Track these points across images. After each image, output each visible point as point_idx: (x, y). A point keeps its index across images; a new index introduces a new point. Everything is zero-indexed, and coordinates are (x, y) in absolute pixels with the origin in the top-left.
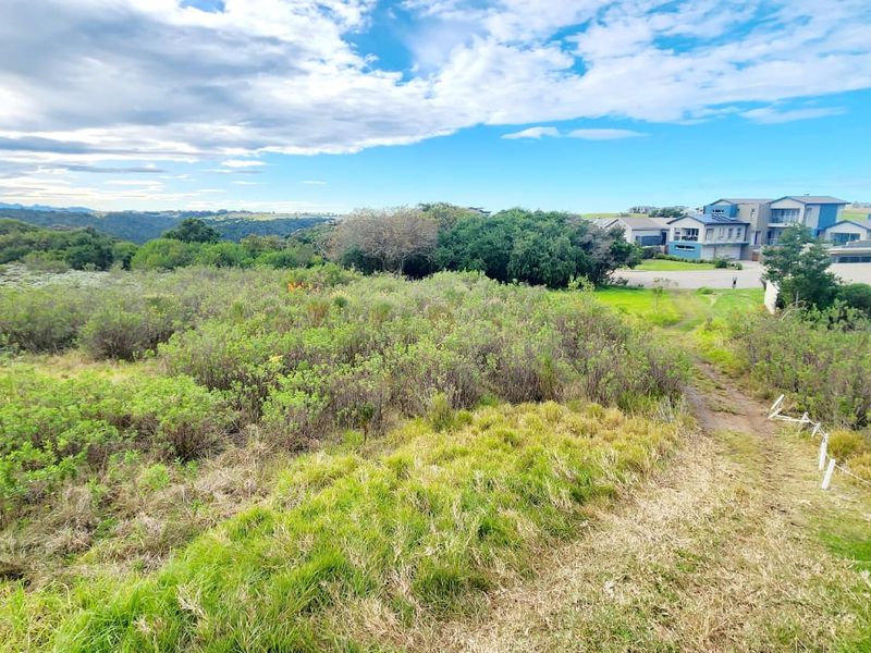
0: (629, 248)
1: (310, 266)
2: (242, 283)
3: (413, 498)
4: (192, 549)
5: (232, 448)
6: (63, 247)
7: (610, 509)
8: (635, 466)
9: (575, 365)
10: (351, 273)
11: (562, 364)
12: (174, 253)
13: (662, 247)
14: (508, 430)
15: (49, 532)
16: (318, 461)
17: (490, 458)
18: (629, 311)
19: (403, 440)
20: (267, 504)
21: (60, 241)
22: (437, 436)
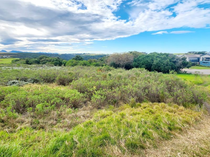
0: (188, 63)
1: (102, 66)
2: (88, 69)
3: (126, 123)
4: (76, 128)
5: (84, 107)
6: (53, 61)
7: (179, 133)
8: (187, 123)
9: (170, 93)
10: (112, 68)
11: (167, 93)
12: (74, 63)
13: (198, 63)
14: (151, 109)
15: (49, 120)
16: (103, 111)
17: (146, 116)
18: (187, 80)
19: (123, 109)
20: (92, 120)
21: (53, 60)
22: (132, 109)
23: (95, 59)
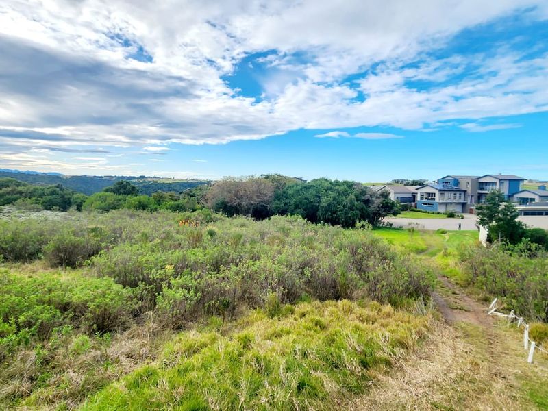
0: (393, 204)
1: (194, 210)
2: (150, 220)
3: (253, 362)
5: (135, 326)
6: (41, 196)
7: (386, 373)
8: (402, 344)
9: (361, 276)
10: (220, 215)
11: (353, 275)
12: (109, 201)
13: (413, 204)
14: (318, 318)
16: (192, 336)
17: (306, 336)
18: (394, 243)
19: (248, 324)
20: (155, 365)
21: (40, 192)
22: (270, 321)
23: (173, 193)
